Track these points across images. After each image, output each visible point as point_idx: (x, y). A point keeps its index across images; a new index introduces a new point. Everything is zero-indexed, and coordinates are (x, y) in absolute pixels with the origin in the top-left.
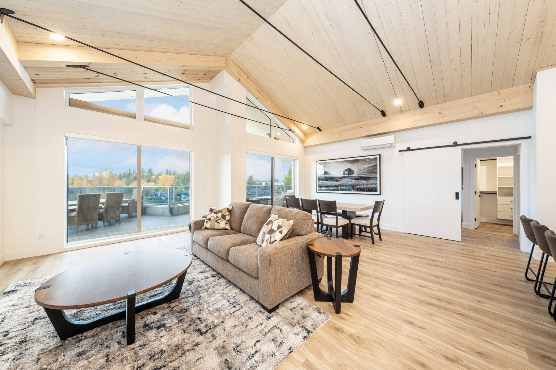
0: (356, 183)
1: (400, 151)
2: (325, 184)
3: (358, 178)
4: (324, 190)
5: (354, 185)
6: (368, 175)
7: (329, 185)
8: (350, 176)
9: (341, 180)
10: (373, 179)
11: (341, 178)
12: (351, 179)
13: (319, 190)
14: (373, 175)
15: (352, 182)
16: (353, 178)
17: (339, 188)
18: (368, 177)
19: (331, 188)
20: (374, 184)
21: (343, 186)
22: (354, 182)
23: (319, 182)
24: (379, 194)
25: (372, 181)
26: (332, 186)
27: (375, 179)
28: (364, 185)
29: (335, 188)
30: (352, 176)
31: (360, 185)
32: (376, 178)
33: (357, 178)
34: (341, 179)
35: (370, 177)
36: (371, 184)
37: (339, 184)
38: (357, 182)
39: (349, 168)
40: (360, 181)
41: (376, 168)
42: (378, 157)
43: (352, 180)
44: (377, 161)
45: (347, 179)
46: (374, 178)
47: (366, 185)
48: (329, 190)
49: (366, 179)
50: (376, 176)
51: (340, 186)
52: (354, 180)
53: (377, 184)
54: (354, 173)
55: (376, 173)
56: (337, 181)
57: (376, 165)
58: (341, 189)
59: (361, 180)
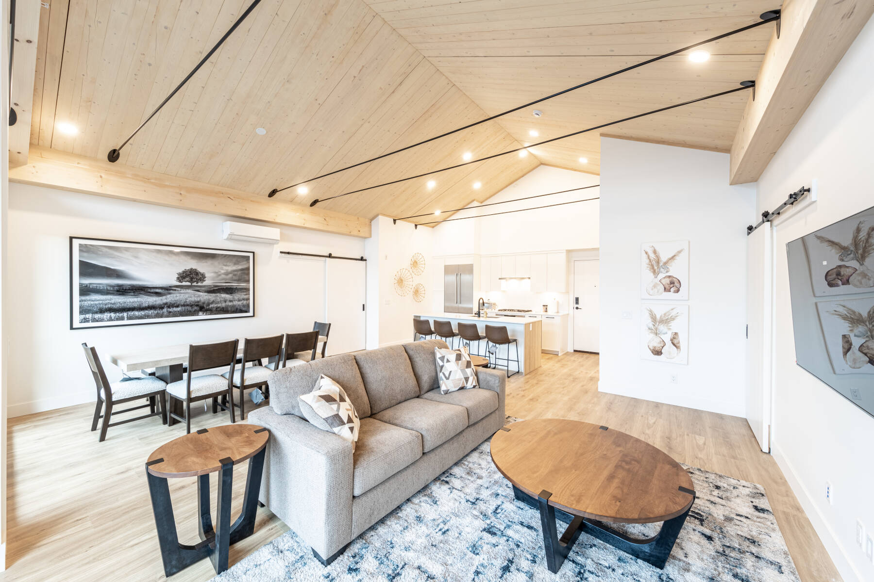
0: (209, 300)
1: (281, 252)
2: (114, 304)
3: (214, 290)
4: (111, 319)
5: (204, 303)
6: (234, 284)
7: (130, 305)
8: (195, 284)
9: (170, 294)
10: (243, 292)
11: (168, 289)
12: (198, 291)
13: (85, 320)
14: (243, 285)
15: (199, 296)
16: (203, 289)
17: (165, 310)
18: (235, 287)
19: (137, 313)
20: (244, 299)
21: (177, 306)
22: (204, 297)
23: (83, 298)
24: (252, 315)
25: (242, 295)
26: (141, 309)
27: (245, 292)
28: (225, 302)
29: (150, 312)
30: (199, 284)
31: (218, 303)
32: (247, 290)
33: (212, 289)
34: (171, 291)
35: (238, 287)
36: (239, 300)
37: (165, 301)
38: (211, 297)
39: (194, 268)
40: (218, 294)
41: (248, 274)
42: (251, 255)
43: (201, 293)
44: (249, 262)
45: (190, 291)
46: (245, 289)
47: (231, 301)
48: (130, 318)
49: (229, 290)
50: (248, 287)
51: (169, 307)
52: (206, 294)
53: (248, 299)
54: (206, 279)
55: (248, 281)
56: (158, 294)
57: (248, 269)
58: (170, 312)
59: (220, 293)
